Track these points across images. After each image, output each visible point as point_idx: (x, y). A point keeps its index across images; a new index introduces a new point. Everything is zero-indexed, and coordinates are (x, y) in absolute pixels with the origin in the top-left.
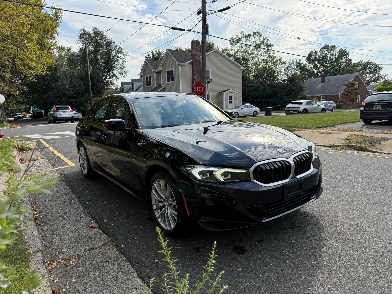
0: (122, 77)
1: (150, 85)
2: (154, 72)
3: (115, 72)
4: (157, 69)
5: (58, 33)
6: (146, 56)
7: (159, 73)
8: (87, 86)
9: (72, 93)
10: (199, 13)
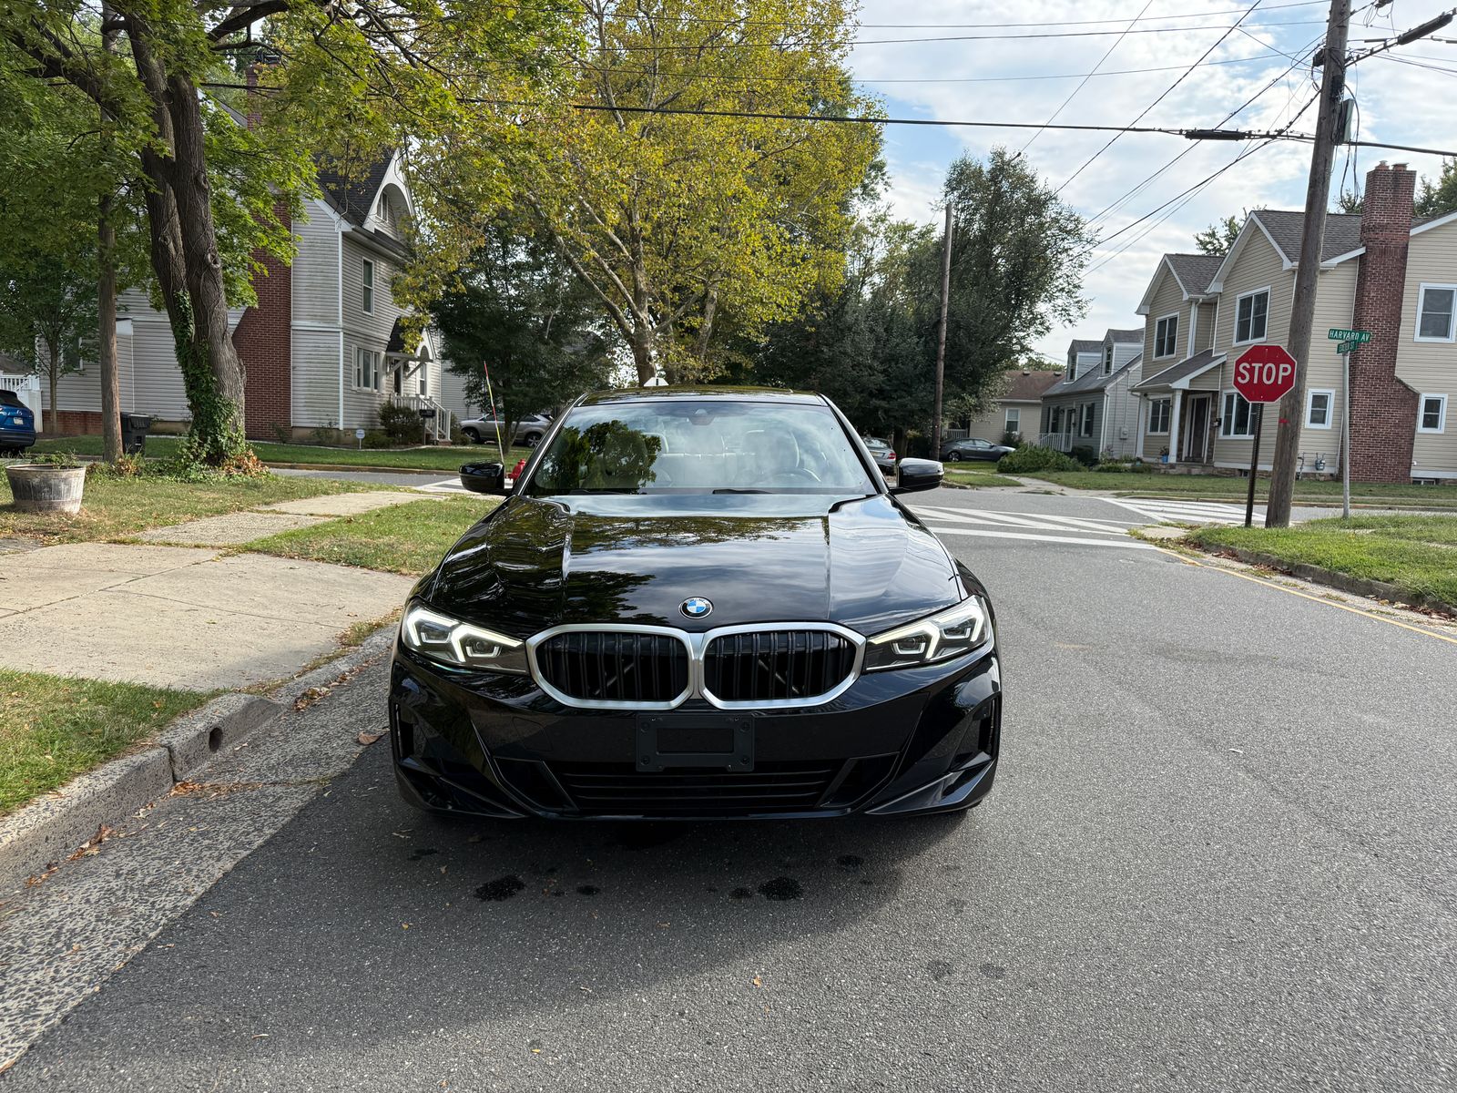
0: (1067, 323)
1: (1171, 351)
2: (1190, 301)
3: (1041, 307)
4: (1201, 291)
5: (889, 181)
6: (1201, 238)
7: (1209, 306)
8: (933, 358)
9: (882, 378)
10: (1317, 62)
